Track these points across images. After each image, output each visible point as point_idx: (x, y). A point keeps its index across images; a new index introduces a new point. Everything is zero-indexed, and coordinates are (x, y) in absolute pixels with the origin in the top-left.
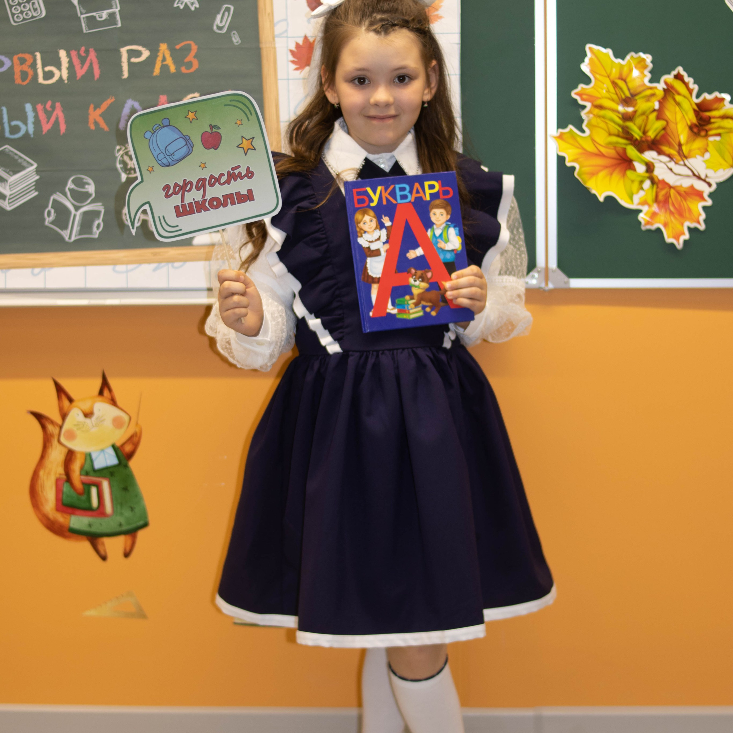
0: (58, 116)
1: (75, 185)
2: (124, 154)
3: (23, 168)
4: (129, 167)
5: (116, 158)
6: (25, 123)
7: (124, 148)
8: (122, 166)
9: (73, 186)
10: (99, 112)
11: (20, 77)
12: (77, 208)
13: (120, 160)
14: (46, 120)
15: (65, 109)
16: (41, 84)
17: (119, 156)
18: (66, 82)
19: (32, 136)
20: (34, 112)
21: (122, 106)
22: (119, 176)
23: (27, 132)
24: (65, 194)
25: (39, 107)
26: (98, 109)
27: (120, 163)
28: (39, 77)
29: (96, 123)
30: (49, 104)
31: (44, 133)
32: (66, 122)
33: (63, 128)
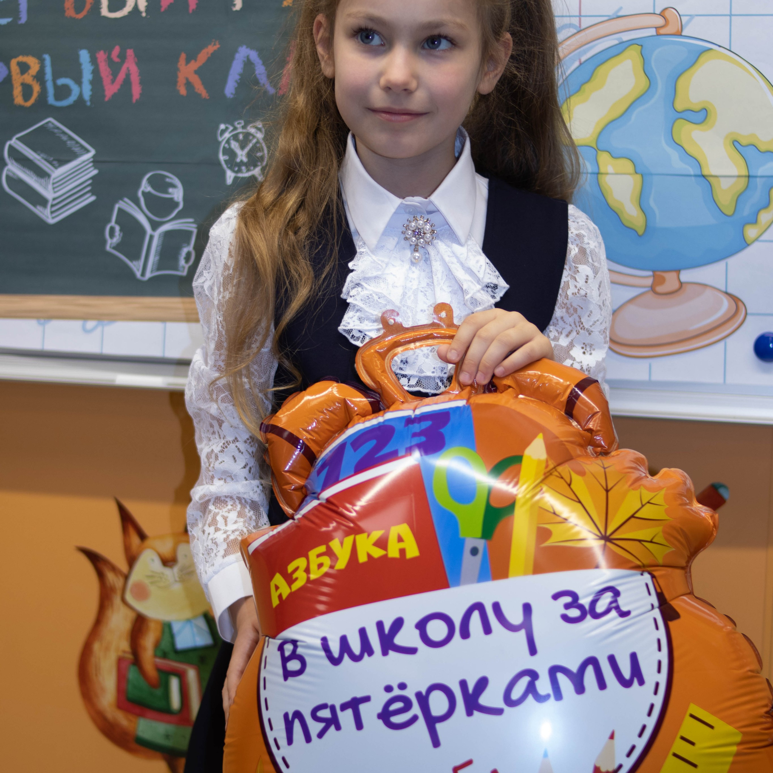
0: (129, 71)
1: (153, 187)
2: (232, 138)
3: (74, 156)
4: (238, 160)
5: (219, 143)
6: (79, 81)
7: (231, 128)
8: (227, 158)
9: (149, 189)
10: (194, 66)
11: (73, 5)
12: (155, 226)
13: (224, 148)
14: (111, 77)
15: (140, 60)
16: (105, 18)
17: (223, 140)
18: (144, 15)
19: (89, 104)
20: (92, 65)
21: (232, 58)
22: (223, 173)
23: (81, 96)
24: (136, 202)
25: (101, 56)
26: (193, 61)
27: (224, 154)
28: (101, 6)
29: (189, 85)
30: (116, 50)
31: (107, 99)
32: (140, 83)
33: (136, 91)
